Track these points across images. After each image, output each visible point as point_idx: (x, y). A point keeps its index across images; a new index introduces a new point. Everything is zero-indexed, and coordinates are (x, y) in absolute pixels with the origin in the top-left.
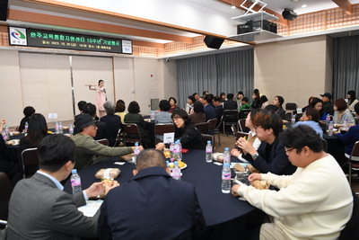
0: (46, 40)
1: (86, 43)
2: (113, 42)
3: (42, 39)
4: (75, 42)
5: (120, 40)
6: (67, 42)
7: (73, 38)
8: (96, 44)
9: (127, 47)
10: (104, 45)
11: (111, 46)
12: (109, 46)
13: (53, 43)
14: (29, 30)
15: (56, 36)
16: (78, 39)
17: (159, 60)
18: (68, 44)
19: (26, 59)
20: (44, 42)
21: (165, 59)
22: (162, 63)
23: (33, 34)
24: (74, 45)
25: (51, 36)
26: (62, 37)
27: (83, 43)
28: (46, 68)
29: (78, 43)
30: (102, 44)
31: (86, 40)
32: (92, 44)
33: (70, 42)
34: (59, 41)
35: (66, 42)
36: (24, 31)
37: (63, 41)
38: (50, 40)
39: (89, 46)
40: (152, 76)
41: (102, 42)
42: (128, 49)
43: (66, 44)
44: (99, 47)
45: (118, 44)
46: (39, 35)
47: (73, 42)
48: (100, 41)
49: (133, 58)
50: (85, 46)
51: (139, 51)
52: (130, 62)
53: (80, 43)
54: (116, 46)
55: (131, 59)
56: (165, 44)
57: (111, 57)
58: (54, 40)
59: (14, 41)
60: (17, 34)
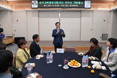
0: (45, 4)
1: (64, 4)
2: (79, 3)
5: (84, 0)
6: (55, 4)
8: (70, 4)
9: (87, 4)
10: (75, 4)
11: (78, 4)
12: (76, 4)
13: (48, 6)
14: (39, 1)
15: (50, 2)
16: (60, 2)
17: (110, 11)
18: (55, 5)
19: (41, 14)
20: (45, 6)
21: (113, 10)
22: (112, 13)
23: (40, 3)
24: (58, 6)
25: (48, 2)
27: (63, 4)
28: (49, 17)
29: (60, 5)
30: (73, 4)
31: (64, 3)
32: (67, 4)
33: (56, 4)
34: (51, 4)
35: (54, 4)
37: (53, 4)
38: (47, 4)
39: (66, 6)
40: (104, 21)
41: (73, 3)
42: (88, 5)
43: (54, 5)
44: (71, 6)
45: (82, 3)
46: (43, 2)
47: (58, 4)
48: (72, 2)
49: (93, 11)
50: (64, 5)
51: (97, 7)
52: (91, 13)
53: (61, 4)
54: (81, 4)
55: (92, 12)
56: (115, 1)
57: (81, 11)
58: (49, 4)
59: (33, 6)
60: (34, 3)
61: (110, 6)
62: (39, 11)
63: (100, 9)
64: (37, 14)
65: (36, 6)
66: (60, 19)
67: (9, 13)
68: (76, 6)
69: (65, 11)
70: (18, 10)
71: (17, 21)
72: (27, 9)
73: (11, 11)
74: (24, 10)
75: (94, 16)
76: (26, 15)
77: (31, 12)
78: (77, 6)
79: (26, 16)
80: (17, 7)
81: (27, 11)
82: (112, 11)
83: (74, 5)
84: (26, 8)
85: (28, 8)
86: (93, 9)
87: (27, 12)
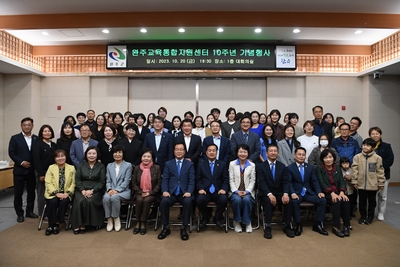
0: (151, 58)
2: (259, 52)
3: (146, 57)
4: (193, 57)
5: (271, 45)
6: (182, 57)
7: (189, 52)
8: (230, 57)
9: (284, 58)
10: (244, 57)
11: (255, 57)
12: (250, 58)
13: (161, 61)
14: (131, 46)
15: (166, 51)
16: (198, 51)
17: (361, 78)
18: (183, 61)
19: (137, 87)
20: (148, 62)
21: (370, 75)
23: (135, 52)
24: (191, 61)
25: (159, 52)
26: (174, 52)
27: (206, 58)
29: (197, 58)
30: (238, 56)
31: (211, 52)
32: (219, 58)
33: (186, 57)
34: (170, 57)
35: (179, 57)
37: (174, 57)
38: (156, 57)
39: (217, 61)
40: (344, 108)
41: (239, 52)
42: (287, 60)
43: (179, 61)
44: (232, 61)
45: (268, 53)
46: (143, 52)
47: (190, 57)
48: (234, 51)
49: (304, 77)
50: (209, 61)
51: (318, 65)
52: (299, 84)
53: (202, 57)
54: (264, 57)
55: (302, 80)
56: (372, 46)
57: (265, 78)
58: (163, 57)
59: (111, 62)
60: (116, 54)
61: (359, 62)
62: (130, 78)
63: (326, 71)
64: (123, 85)
65: (122, 63)
66: (197, 103)
67: (34, 83)
68: (248, 62)
69: (213, 78)
70: (63, 74)
71: (59, 108)
72: (93, 71)
73: (42, 78)
74: (84, 74)
75: (307, 95)
76: (88, 90)
77: (105, 80)
78: (252, 62)
79: (88, 94)
80: (60, 66)
81: (91, 77)
82: (367, 78)
83: (242, 61)
84: (90, 69)
85: (94, 69)
86: (304, 70)
87: (93, 80)
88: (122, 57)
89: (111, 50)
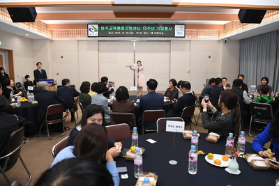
0: (111, 31)
1: (142, 30)
2: (166, 28)
3: (108, 31)
4: (133, 31)
5: (173, 26)
6: (127, 31)
7: (131, 28)
8: (151, 31)
9: (179, 31)
10: (158, 31)
11: (164, 31)
12: (162, 31)
13: (116, 33)
14: (100, 25)
15: (119, 28)
16: (135, 28)
18: (127, 33)
20: (110, 33)
23: (103, 28)
24: (132, 33)
25: (115, 28)
26: (123, 28)
27: (139, 31)
28: (116, 52)
29: (135, 32)
30: (156, 31)
31: (142, 28)
32: (146, 31)
33: (129, 31)
34: (121, 31)
35: (125, 31)
36: (96, 26)
37: (123, 31)
38: (114, 31)
39: (145, 33)
40: (209, 57)
41: (156, 28)
43: (125, 33)
44: (152, 33)
45: (170, 29)
46: (107, 28)
47: (131, 31)
48: (153, 28)
49: (190, 40)
50: (141, 33)
51: (197, 35)
52: (187, 45)
53: (137, 31)
54: (169, 31)
55: (189, 42)
57: (170, 41)
58: (117, 31)
59: (90, 34)
60: (92, 29)
61: (219, 33)
62: (99, 41)
63: (201, 37)
64: (96, 45)
65: (96, 34)
67: (48, 44)
68: (161, 33)
69: (143, 41)
70: (63, 39)
71: (62, 57)
72: (79, 38)
73: (51, 41)
74: (74, 39)
75: (191, 50)
76: (77, 47)
77: (86, 42)
78: (163, 34)
79: (77, 49)
80: (60, 35)
81: (78, 41)
82: (221, 41)
83: (157, 33)
84: (77, 36)
85: (80, 36)
86: (190, 37)
88: (96, 31)
89: (90, 26)
